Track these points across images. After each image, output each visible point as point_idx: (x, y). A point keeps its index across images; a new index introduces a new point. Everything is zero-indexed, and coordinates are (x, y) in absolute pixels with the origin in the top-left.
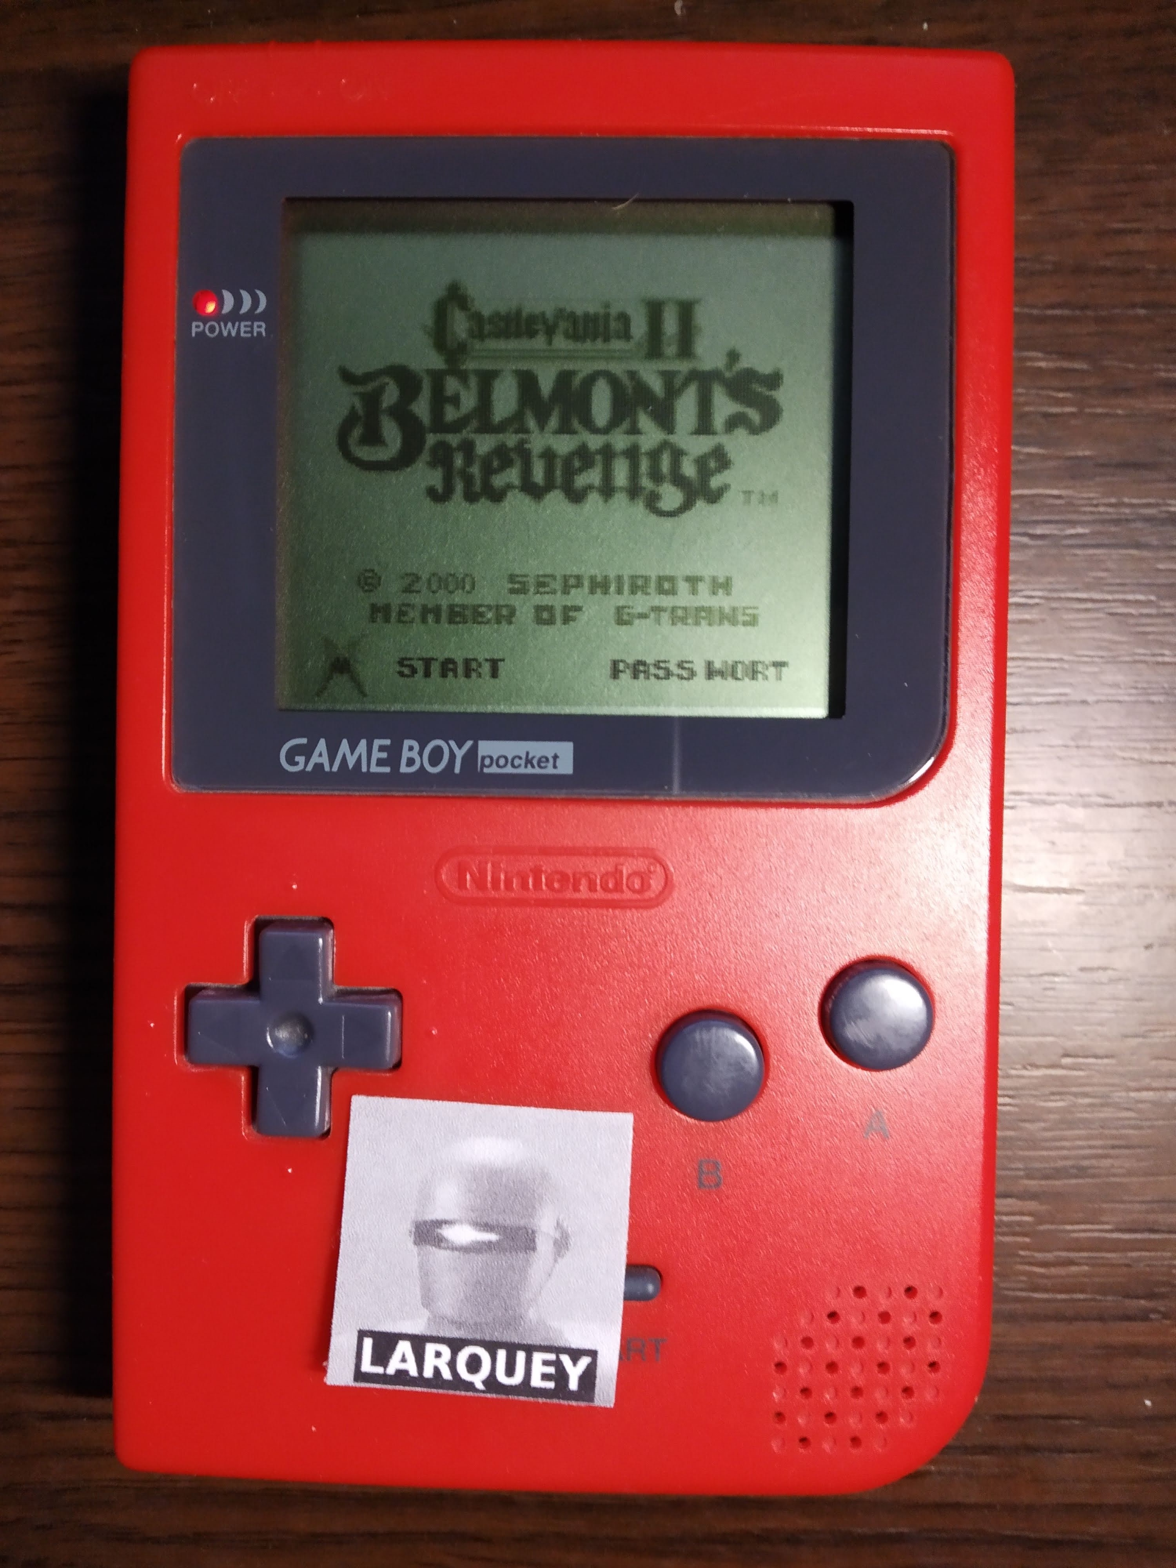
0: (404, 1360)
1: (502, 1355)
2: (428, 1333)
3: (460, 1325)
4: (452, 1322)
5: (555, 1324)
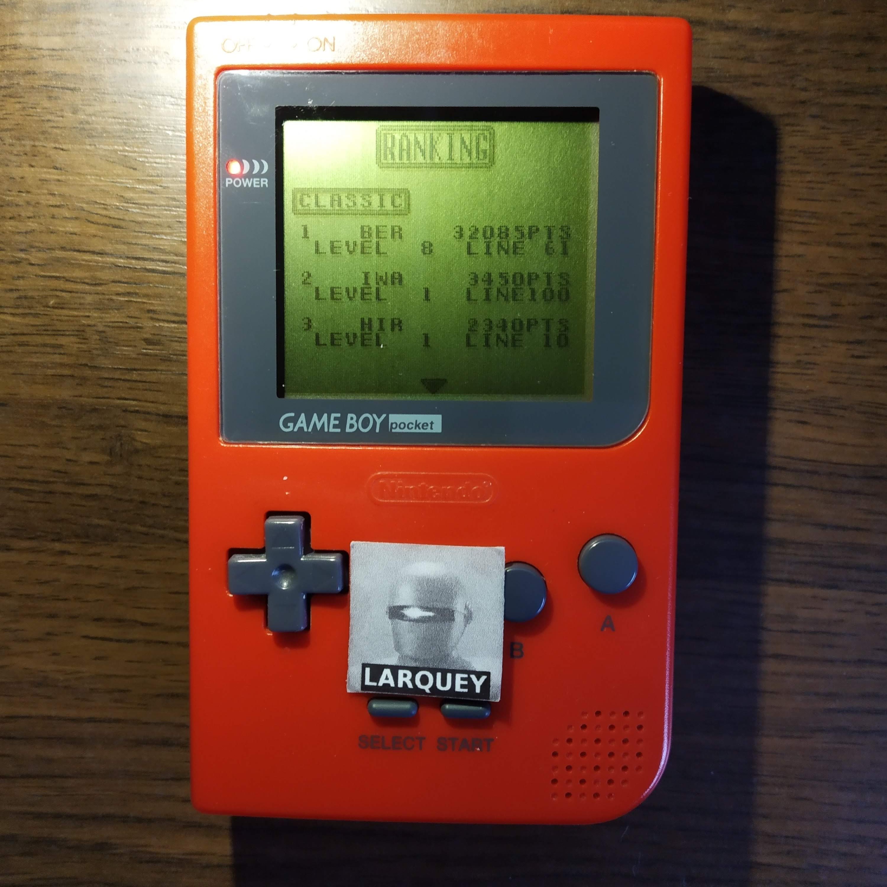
0: (387, 679)
1: (439, 675)
2: (399, 664)
3: (416, 660)
4: (412, 658)
5: (467, 659)
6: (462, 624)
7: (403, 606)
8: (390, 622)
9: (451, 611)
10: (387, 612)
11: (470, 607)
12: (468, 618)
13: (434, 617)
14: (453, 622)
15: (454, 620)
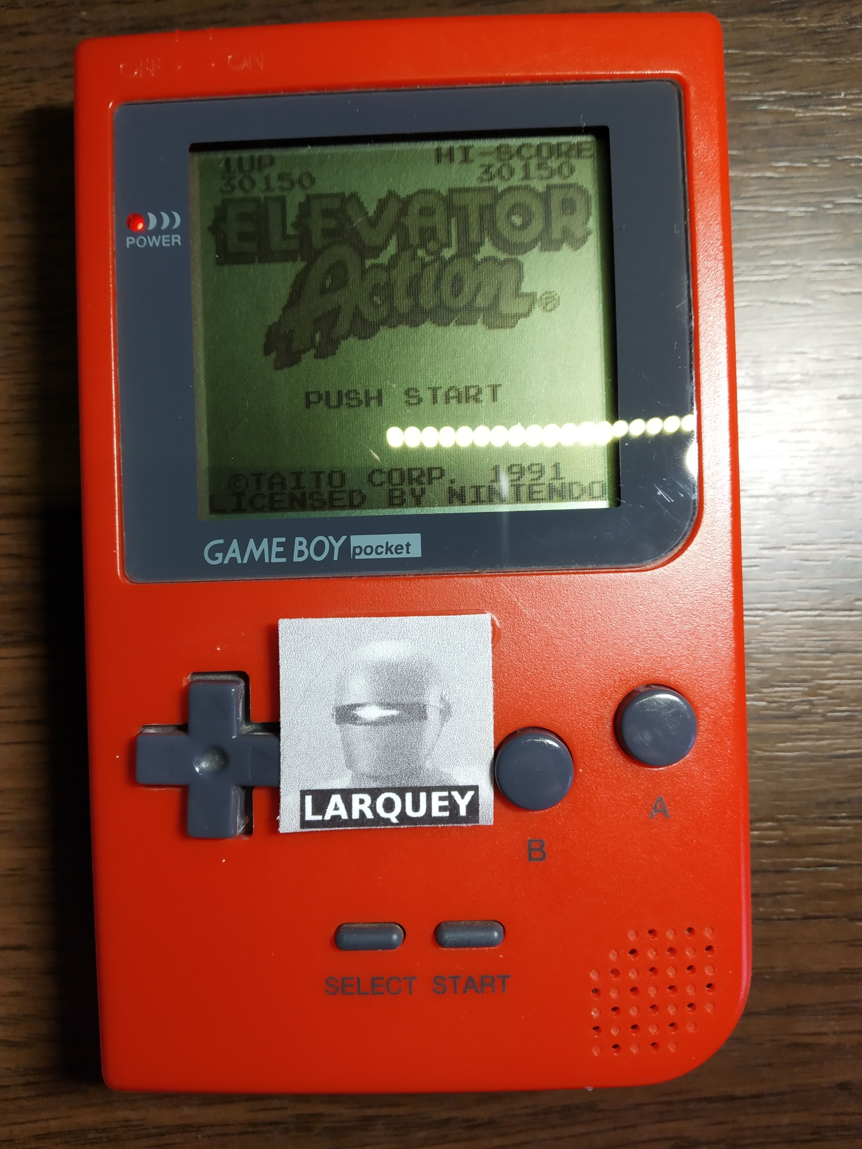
0: (336, 808)
1: (409, 796)
2: (353, 787)
3: (376, 778)
4: (370, 777)
5: (445, 770)
6: (438, 723)
7: (355, 705)
8: (337, 727)
9: (422, 706)
10: (333, 715)
11: (447, 698)
12: (446, 712)
13: (399, 717)
14: (425, 721)
15: (426, 718)
